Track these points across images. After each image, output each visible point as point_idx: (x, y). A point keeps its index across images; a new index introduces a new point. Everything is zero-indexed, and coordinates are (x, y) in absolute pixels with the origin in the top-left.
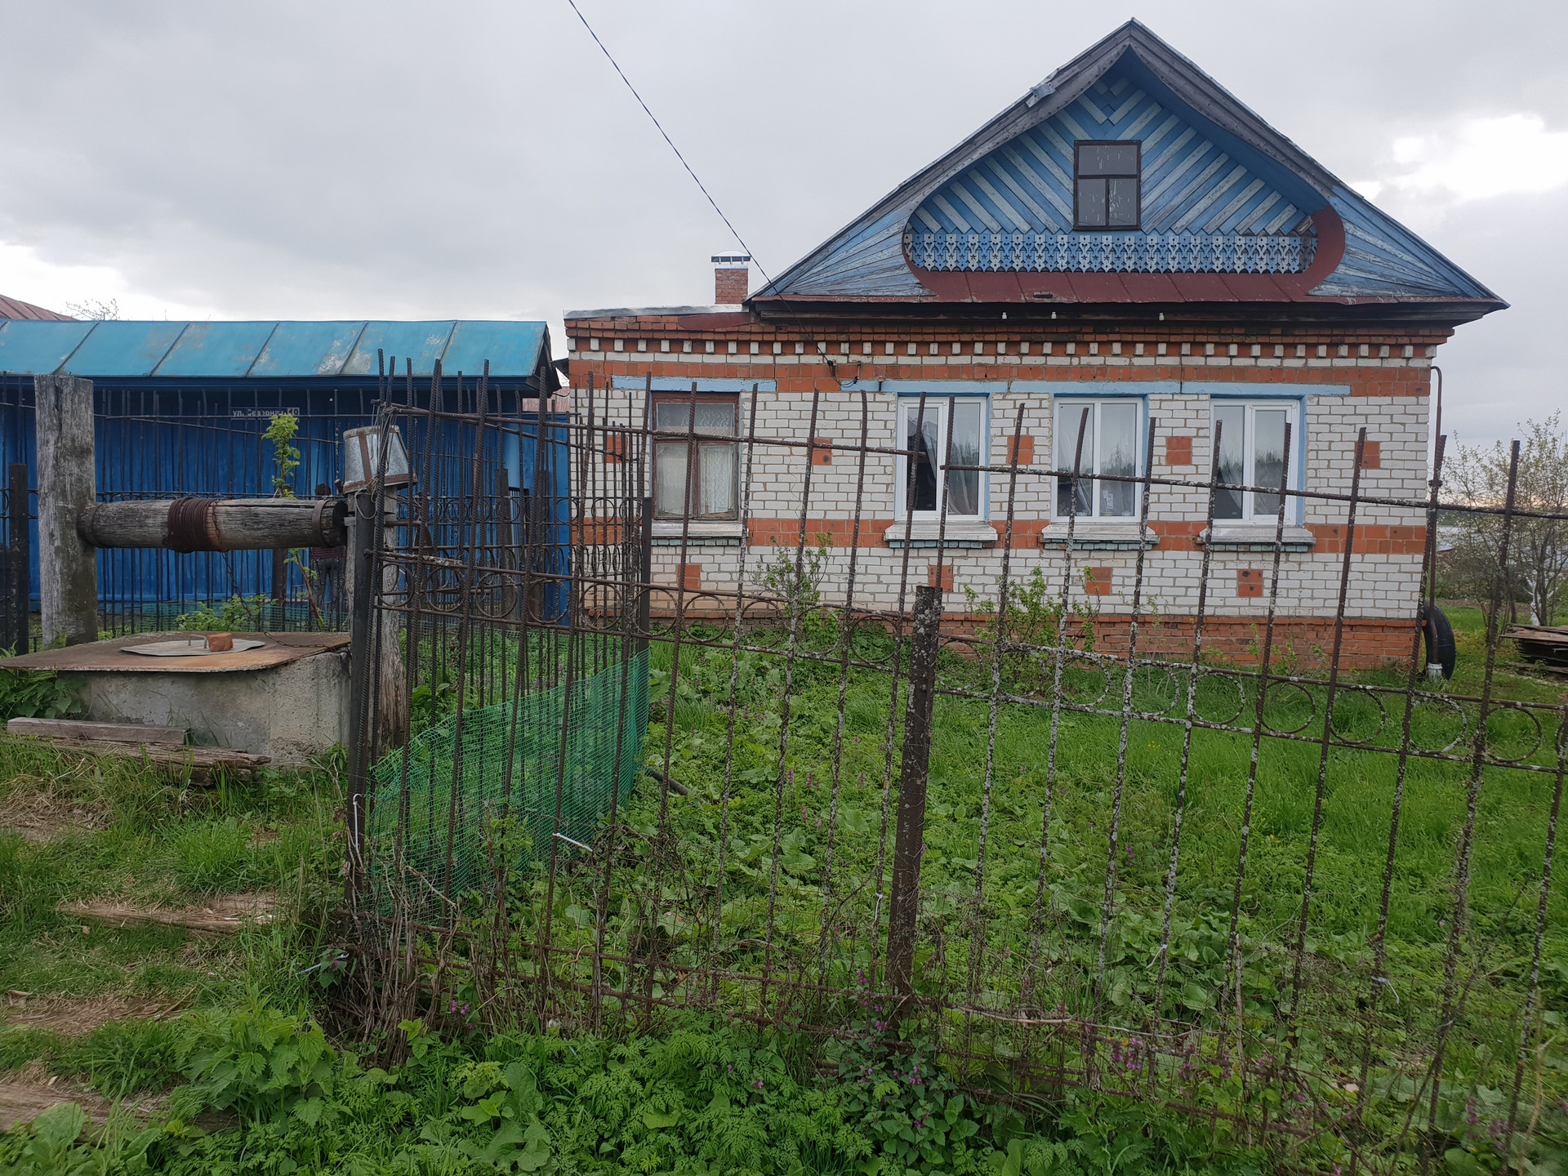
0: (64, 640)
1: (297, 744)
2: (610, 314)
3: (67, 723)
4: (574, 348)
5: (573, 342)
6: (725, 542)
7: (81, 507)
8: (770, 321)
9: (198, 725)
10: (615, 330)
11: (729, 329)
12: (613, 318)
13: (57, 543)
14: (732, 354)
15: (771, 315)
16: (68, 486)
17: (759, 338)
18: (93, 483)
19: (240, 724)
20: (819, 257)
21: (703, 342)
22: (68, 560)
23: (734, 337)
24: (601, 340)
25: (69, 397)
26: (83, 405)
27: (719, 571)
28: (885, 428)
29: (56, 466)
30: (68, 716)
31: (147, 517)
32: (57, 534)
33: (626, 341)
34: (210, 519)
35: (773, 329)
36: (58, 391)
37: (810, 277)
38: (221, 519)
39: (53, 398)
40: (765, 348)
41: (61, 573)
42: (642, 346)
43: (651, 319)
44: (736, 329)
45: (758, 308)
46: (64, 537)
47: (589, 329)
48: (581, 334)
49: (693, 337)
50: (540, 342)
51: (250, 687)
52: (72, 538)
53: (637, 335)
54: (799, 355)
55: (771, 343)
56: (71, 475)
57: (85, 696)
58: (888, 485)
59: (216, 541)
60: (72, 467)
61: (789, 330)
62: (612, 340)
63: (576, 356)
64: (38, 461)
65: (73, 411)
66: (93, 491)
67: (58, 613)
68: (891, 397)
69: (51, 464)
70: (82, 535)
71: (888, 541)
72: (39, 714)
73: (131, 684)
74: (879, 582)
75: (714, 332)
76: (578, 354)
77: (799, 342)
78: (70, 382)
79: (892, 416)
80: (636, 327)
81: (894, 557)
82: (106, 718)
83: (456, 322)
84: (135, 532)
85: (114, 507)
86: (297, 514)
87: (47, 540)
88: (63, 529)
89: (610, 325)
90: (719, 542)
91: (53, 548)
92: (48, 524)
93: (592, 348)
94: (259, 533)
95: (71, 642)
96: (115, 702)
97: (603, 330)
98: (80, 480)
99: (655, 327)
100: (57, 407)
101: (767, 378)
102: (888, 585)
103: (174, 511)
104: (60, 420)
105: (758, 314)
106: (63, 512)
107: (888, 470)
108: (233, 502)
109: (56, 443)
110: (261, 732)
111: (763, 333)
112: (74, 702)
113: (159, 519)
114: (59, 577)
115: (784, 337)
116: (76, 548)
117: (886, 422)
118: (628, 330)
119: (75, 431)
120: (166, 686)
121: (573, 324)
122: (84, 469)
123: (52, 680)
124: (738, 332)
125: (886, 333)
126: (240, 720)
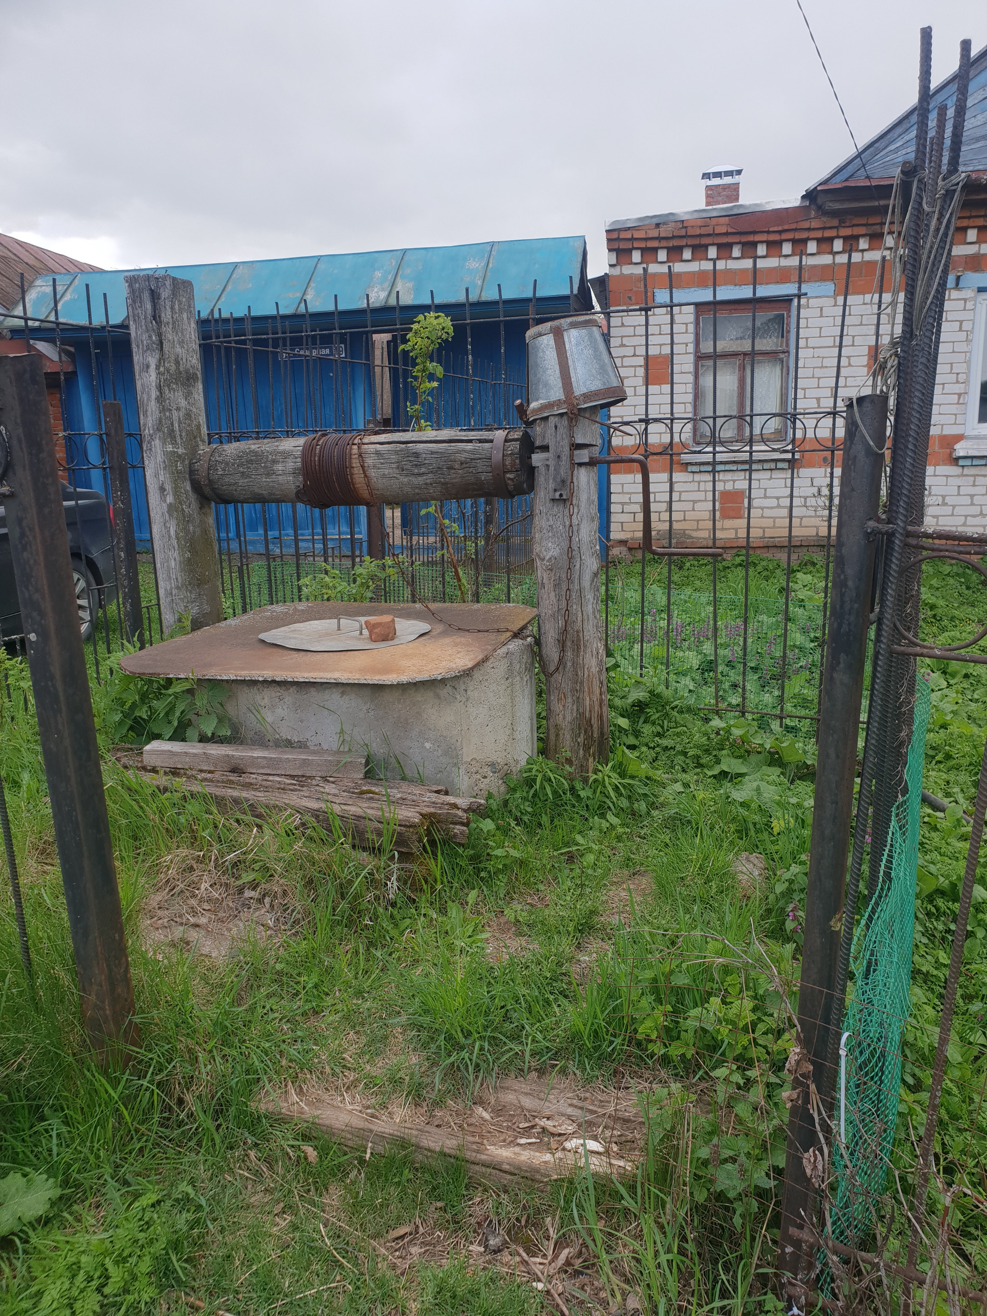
0: (188, 624)
1: (492, 765)
2: (655, 221)
3: (216, 750)
4: (614, 262)
5: (614, 255)
6: (773, 465)
7: (194, 450)
8: (834, 214)
9: (378, 749)
10: (659, 239)
11: (786, 227)
12: (658, 225)
13: (170, 499)
14: (786, 256)
15: (837, 206)
16: (176, 425)
17: (819, 234)
18: (202, 419)
19: (428, 745)
20: (898, 131)
21: (754, 244)
22: (184, 521)
23: (790, 236)
24: (644, 250)
25: (168, 304)
26: (185, 316)
27: (765, 497)
28: (961, 330)
29: (160, 399)
30: (214, 739)
31: (274, 462)
32: (168, 487)
33: (670, 250)
34: (356, 463)
35: (835, 222)
36: (155, 296)
37: (887, 155)
38: (369, 461)
39: (149, 306)
40: (824, 246)
41: (177, 538)
42: (687, 254)
43: (699, 223)
44: (793, 226)
45: (820, 201)
46: (176, 493)
47: (633, 239)
48: (623, 245)
49: (745, 239)
50: (580, 259)
51: (438, 696)
52: (186, 492)
53: (683, 242)
54: (863, 251)
55: (831, 240)
56: (178, 409)
57: (231, 710)
58: (960, 395)
59: (365, 493)
60: (177, 398)
61: (855, 222)
62: (655, 250)
63: (616, 271)
64: (139, 392)
65: (174, 323)
66: (204, 431)
67: (178, 588)
68: (969, 294)
69: (153, 396)
70: (196, 487)
71: (958, 459)
72: (179, 735)
73: (290, 696)
74: (945, 504)
75: (768, 232)
76: (618, 268)
77: (863, 236)
78: (168, 283)
79: (967, 315)
80: (683, 232)
81: (963, 475)
82: (260, 741)
83: (493, 244)
84: (261, 483)
85: (232, 449)
86: (472, 452)
87: (157, 496)
88: (175, 481)
89: (655, 233)
90: (766, 466)
91: (165, 506)
92: (156, 475)
93: (634, 260)
94: (421, 480)
95: (196, 625)
96: (270, 719)
97: (646, 239)
98: (188, 415)
99: (704, 231)
100: (154, 318)
101: (825, 280)
102: (954, 506)
103: (308, 452)
104: (160, 335)
105: (819, 208)
106: (173, 458)
107: (962, 378)
108: (383, 438)
109: (158, 367)
110: (452, 753)
111: (824, 228)
112: (220, 720)
113: (291, 465)
114: (175, 542)
115: (847, 232)
116: (191, 505)
117: (961, 322)
118: (673, 237)
119: (178, 350)
120: (334, 699)
121: (615, 236)
122: (192, 401)
123: (190, 692)
124: (796, 230)
125: (969, 218)
126: (427, 740)
